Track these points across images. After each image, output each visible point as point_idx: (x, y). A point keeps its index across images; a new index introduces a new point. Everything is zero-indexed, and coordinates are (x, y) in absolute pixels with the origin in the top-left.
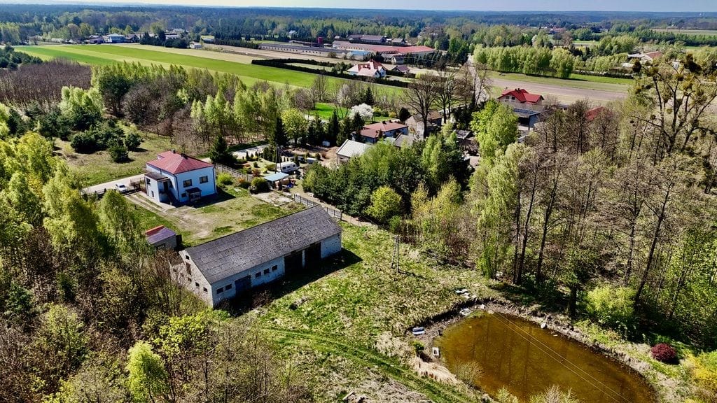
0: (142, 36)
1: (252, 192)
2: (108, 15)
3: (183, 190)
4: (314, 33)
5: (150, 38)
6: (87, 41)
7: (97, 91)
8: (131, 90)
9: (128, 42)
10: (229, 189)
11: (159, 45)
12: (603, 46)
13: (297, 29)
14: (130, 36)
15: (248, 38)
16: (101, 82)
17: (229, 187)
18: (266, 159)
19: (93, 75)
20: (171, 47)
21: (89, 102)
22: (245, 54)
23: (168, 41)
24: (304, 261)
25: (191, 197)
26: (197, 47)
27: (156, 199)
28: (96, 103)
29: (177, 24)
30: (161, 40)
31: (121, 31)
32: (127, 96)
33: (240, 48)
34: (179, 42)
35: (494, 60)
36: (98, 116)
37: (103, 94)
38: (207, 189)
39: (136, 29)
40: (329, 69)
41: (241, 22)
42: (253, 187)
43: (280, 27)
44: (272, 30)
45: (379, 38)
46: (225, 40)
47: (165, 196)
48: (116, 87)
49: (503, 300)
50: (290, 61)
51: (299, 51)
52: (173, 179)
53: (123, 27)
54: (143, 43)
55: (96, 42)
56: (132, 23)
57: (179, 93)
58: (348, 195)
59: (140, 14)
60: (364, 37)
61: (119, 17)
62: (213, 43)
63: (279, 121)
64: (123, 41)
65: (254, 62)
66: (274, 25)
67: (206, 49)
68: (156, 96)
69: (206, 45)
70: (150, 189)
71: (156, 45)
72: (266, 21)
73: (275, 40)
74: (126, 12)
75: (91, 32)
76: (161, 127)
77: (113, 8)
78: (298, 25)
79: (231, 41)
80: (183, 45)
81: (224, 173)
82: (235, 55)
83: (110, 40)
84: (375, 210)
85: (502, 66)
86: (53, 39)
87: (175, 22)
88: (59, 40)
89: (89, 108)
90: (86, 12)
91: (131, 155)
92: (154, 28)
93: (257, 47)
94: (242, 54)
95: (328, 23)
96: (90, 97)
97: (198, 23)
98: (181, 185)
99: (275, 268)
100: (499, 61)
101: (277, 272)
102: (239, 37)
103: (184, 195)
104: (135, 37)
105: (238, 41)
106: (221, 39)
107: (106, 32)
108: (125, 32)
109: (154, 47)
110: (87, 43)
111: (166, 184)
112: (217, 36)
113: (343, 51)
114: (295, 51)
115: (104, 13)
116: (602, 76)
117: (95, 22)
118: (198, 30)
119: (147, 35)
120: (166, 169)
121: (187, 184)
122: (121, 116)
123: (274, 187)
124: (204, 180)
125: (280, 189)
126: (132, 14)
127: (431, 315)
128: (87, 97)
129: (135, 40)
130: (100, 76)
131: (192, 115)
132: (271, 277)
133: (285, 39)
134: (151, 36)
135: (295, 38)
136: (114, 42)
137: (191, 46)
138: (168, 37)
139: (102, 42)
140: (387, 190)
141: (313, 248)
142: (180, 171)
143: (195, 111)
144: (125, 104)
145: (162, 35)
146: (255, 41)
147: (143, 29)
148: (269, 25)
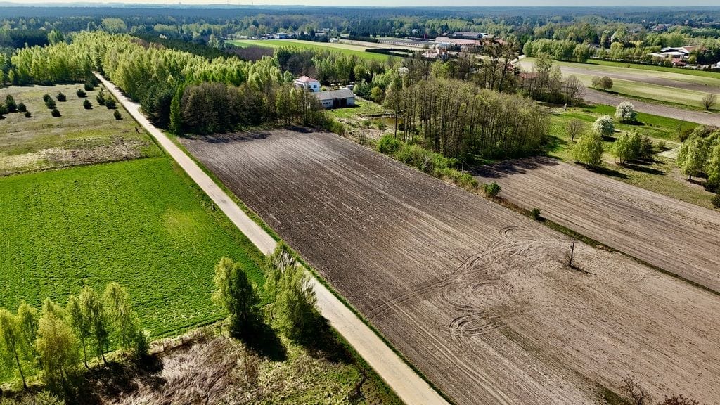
0: (299, 34)
2: (276, 18)
3: (307, 89)
5: (304, 35)
6: (264, 38)
8: (291, 58)
9: (289, 38)
11: (310, 40)
13: (418, 28)
14: (292, 34)
15: (375, 36)
16: (277, 54)
19: (274, 51)
20: (318, 41)
22: (365, 46)
23: (316, 37)
24: (340, 103)
26: (335, 42)
30: (312, 37)
31: (285, 30)
34: (323, 38)
39: (296, 29)
40: (411, 54)
43: (406, 26)
44: (399, 28)
45: (476, 35)
46: (356, 37)
48: (284, 56)
50: (392, 50)
51: (405, 44)
53: (287, 28)
54: (300, 39)
55: (269, 38)
56: (294, 24)
57: (312, 59)
58: (365, 92)
59: (300, 17)
60: (465, 34)
61: (284, 20)
62: (347, 39)
63: (352, 70)
64: (287, 37)
65: (367, 50)
66: (402, 25)
67: (341, 43)
68: (302, 60)
69: (341, 40)
71: (308, 40)
72: (397, 22)
73: (396, 36)
75: (265, 31)
76: (303, 72)
78: (422, 24)
79: (361, 37)
80: (326, 40)
81: (324, 87)
83: (278, 37)
84: (372, 96)
86: (242, 37)
87: (326, 23)
88: (245, 37)
90: (261, 15)
92: (308, 29)
93: (377, 41)
94: (363, 46)
97: (343, 24)
99: (330, 103)
102: (368, 35)
104: (295, 35)
105: (365, 38)
106: (354, 36)
107: (276, 30)
108: (288, 31)
109: (306, 41)
112: (351, 34)
114: (402, 44)
117: (267, 24)
118: (340, 29)
119: (302, 33)
120: (302, 81)
121: (309, 87)
124: (315, 87)
126: (294, 17)
129: (294, 37)
130: (277, 52)
132: (329, 105)
133: (402, 36)
134: (305, 33)
135: (412, 35)
136: (281, 38)
137: (331, 41)
138: (316, 35)
139: (273, 38)
140: (377, 87)
141: (344, 100)
142: (307, 82)
143: (317, 66)
144: (288, 64)
145: (313, 33)
146: (378, 38)
147: (300, 29)
148: (398, 25)
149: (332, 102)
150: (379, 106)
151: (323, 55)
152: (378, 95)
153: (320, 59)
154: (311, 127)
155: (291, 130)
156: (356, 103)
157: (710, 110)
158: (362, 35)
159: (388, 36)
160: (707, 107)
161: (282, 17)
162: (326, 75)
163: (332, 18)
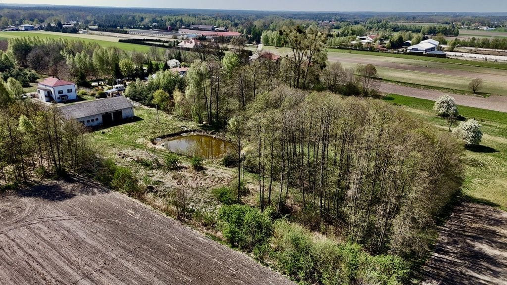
0: (46, 25)
1: (97, 97)
2: (22, 12)
3: (58, 95)
4: (168, 24)
5: (51, 27)
6: (7, 29)
7: (12, 52)
8: (32, 52)
9: (36, 30)
10: (85, 97)
11: (58, 31)
12: (344, 32)
13: (158, 22)
14: (37, 26)
15: (122, 27)
16: (13, 47)
17: (85, 96)
18: (109, 85)
19: (9, 44)
20: (66, 32)
21: (7, 58)
22: (116, 37)
23: (64, 29)
24: (113, 118)
25: (63, 99)
26: (84, 33)
27: (44, 100)
28: (11, 59)
29: (73, 18)
30: (60, 28)
31: (30, 22)
32: (30, 54)
33: (115, 33)
34: (72, 29)
35: (273, 39)
36: (12, 66)
37: (15, 54)
38: (72, 96)
39: (42, 21)
40: (167, 44)
41: (119, 17)
42: (97, 95)
43: (146, 20)
44: (141, 22)
45: (211, 27)
46: (104, 28)
47: (48, 98)
48: (23, 50)
49: (201, 130)
50: (144, 40)
51: (154, 35)
52: (52, 90)
53: (33, 20)
54: (47, 30)
55: (13, 30)
56: (40, 18)
57: (61, 53)
58: (144, 95)
59: (46, 12)
60: (201, 27)
61: (30, 14)
62: (96, 30)
63: (117, 66)
64: (32, 29)
65: (120, 41)
66: (142, 19)
67: (90, 34)
68: (47, 54)
69: (91, 31)
70: (40, 96)
71: (55, 32)
72: (137, 17)
73: (141, 28)
74: (36, 11)
75: (9, 24)
76: (50, 72)
77: (26, 8)
78: (159, 19)
79: (109, 29)
80: (74, 31)
81: (82, 90)
82: (110, 37)
83: (23, 29)
84: (155, 101)
85: (277, 43)
87: (72, 17)
89: (7, 62)
90: (6, 11)
91: (31, 84)
92: (55, 21)
93: (126, 33)
94: (114, 37)
95: (179, 18)
96: (7, 55)
97: (89, 18)
98: (57, 93)
99: (97, 119)
100: (275, 40)
101: (98, 122)
102: (116, 27)
103: (58, 98)
104: (41, 26)
105: (114, 29)
106: (102, 28)
107: (21, 23)
108: (34, 23)
109: (54, 32)
110: (6, 31)
111: (48, 92)
112: (99, 26)
113: (182, 34)
114: (151, 35)
115: (20, 11)
116: (336, 48)
117: (13, 17)
118: (88, 22)
119: (49, 25)
120: (48, 85)
121: (60, 92)
122: (26, 67)
123: (109, 95)
124: (70, 91)
125: (112, 96)
126: (41, 12)
127: (165, 134)
128: (5, 55)
129: (41, 28)
130: (13, 44)
131: (67, 63)
132: (95, 123)
133: (148, 28)
134: (52, 25)
135: (155, 27)
136: (26, 30)
137: (80, 32)
138: (64, 26)
139: (17, 30)
140: (161, 90)
141: (118, 113)
142: (56, 85)
143: (69, 60)
144: (29, 59)
145: (60, 25)
146: (125, 29)
147: (47, 21)
148: (139, 19)
149: (100, 119)
150: (170, 117)
151: (74, 47)
152: (163, 100)
153: (72, 53)
154: (69, 179)
155: (29, 195)
156: (136, 113)
157: (477, 93)
158: (110, 27)
159: (134, 28)
160: (474, 90)
161: (29, 12)
162: (83, 71)
163: (77, 13)
